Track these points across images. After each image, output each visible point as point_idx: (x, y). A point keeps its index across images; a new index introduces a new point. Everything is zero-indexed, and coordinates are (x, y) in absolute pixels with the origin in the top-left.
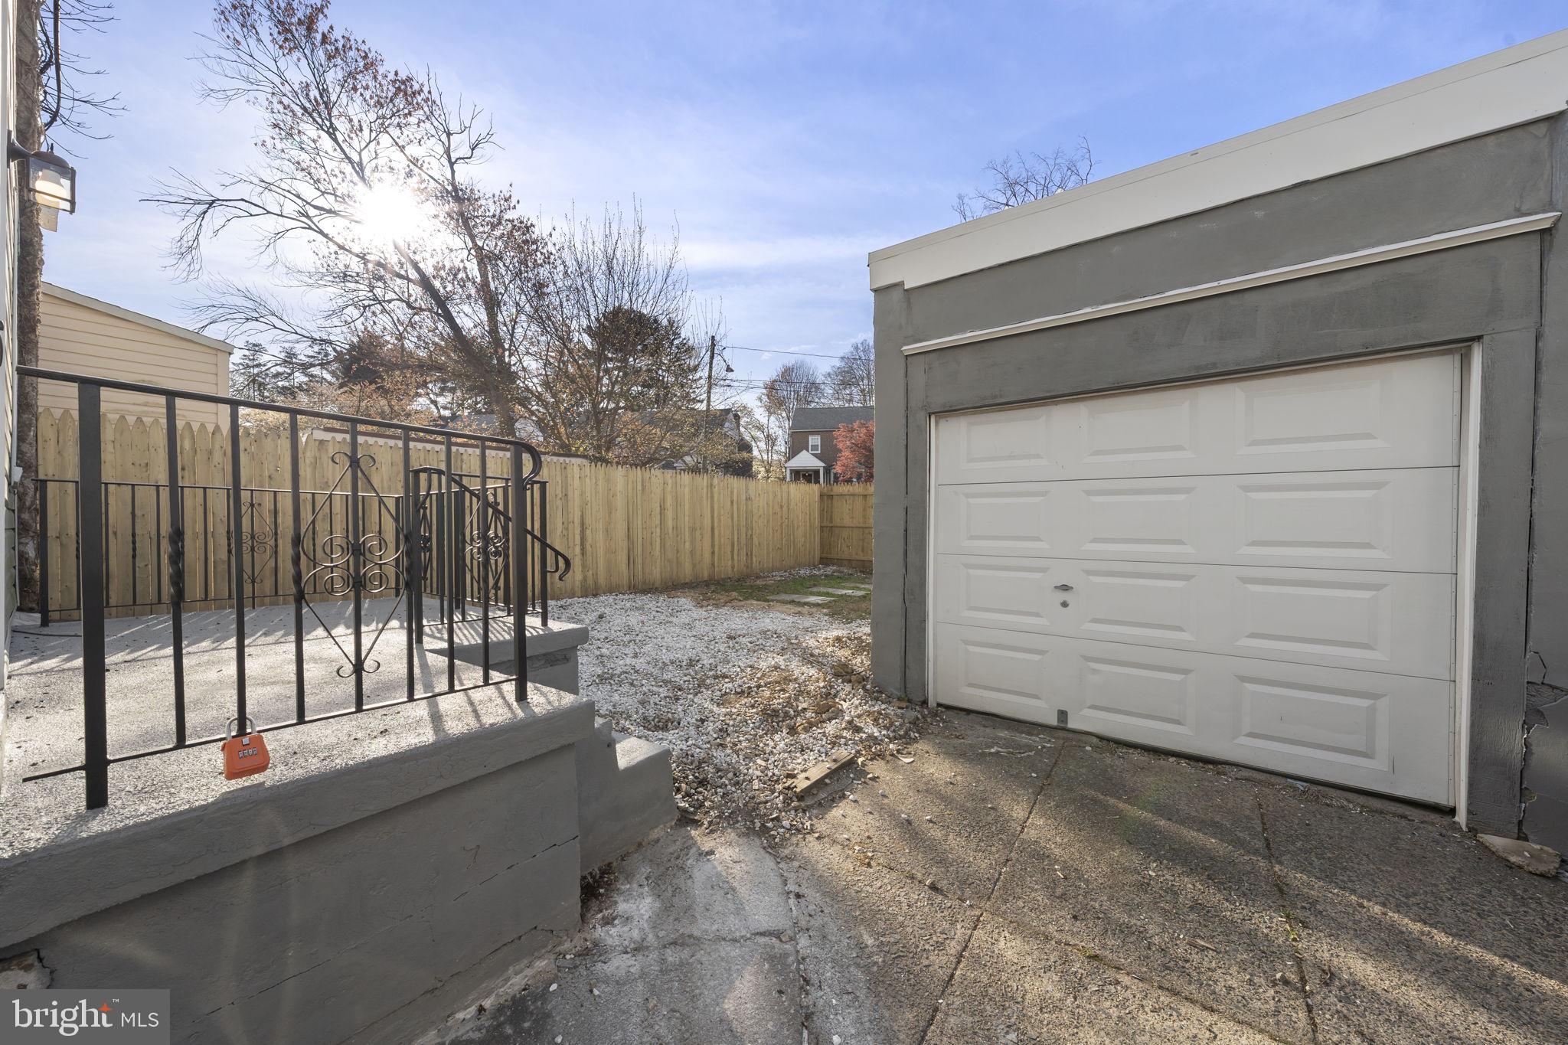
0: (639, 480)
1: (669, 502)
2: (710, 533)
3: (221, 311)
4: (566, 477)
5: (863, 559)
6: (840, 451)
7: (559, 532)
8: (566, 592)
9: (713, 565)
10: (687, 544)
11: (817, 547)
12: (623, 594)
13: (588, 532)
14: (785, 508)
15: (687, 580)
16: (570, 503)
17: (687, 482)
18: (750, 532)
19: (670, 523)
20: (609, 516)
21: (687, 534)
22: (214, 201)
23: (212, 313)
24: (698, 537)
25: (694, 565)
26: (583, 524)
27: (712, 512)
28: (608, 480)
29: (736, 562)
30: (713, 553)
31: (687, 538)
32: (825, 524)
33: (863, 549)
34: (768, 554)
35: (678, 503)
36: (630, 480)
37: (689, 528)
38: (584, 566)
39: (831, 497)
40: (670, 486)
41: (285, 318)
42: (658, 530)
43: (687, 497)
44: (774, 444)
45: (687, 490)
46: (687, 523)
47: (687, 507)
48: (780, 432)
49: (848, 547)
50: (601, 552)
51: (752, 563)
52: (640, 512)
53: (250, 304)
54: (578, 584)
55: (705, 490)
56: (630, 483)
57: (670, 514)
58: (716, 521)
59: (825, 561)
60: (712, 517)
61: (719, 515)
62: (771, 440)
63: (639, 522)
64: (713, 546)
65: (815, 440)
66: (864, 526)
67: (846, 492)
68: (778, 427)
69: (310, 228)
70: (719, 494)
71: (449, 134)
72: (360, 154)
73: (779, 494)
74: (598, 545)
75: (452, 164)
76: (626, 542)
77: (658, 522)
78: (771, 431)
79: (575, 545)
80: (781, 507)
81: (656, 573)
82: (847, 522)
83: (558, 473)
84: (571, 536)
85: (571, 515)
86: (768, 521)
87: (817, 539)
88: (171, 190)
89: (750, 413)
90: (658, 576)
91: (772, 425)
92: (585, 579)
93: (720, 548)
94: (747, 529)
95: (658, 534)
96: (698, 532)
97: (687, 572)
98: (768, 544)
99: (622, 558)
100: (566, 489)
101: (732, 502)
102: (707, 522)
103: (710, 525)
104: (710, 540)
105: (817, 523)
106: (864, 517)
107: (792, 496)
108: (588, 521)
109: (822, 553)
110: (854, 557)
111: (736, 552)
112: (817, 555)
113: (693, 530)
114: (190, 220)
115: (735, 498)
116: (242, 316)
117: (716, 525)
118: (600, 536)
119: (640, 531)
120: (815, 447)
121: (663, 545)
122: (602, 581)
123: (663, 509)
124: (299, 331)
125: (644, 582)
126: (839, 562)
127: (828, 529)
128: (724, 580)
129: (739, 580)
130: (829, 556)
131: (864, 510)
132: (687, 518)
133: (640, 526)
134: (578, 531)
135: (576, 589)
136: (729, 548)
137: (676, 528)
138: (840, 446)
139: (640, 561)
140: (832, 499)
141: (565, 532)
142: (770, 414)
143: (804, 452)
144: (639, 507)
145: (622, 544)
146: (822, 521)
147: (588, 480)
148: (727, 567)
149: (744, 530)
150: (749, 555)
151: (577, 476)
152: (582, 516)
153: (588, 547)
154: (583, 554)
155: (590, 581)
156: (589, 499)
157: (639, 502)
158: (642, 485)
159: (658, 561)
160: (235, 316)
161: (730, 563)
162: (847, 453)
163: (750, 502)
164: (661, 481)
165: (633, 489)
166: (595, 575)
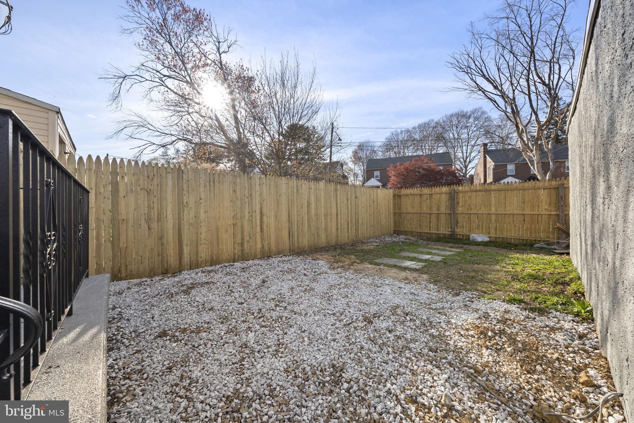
0: (295, 186)
1: (313, 199)
2: (335, 217)
3: (129, 123)
4: (251, 184)
5: (421, 231)
6: (391, 177)
7: (247, 218)
8: (251, 255)
9: (337, 236)
10: (323, 224)
11: (392, 224)
12: (285, 256)
13: (265, 218)
14: (375, 203)
15: (323, 246)
16: (254, 201)
17: (323, 188)
18: (357, 216)
19: (313, 212)
20: (278, 208)
21: (323, 218)
22: (125, 77)
23: (125, 124)
24: (329, 219)
25: (327, 236)
26: (261, 213)
27: (337, 205)
28: (277, 186)
29: (350, 234)
30: (337, 229)
31: (323, 221)
32: (396, 211)
33: (420, 225)
34: (367, 229)
35: (317, 200)
36: (290, 186)
37: (324, 214)
38: (262, 239)
39: (400, 196)
40: (313, 190)
41: (153, 125)
42: (306, 216)
43: (323, 196)
44: (357, 177)
45: (322, 192)
46: (323, 212)
47: (323, 202)
48: (360, 172)
49: (411, 224)
50: (273, 230)
51: (358, 234)
52: (296, 205)
53: (139, 119)
54: (258, 250)
55: (333, 192)
56: (290, 188)
57: (313, 206)
58: (339, 210)
59: (397, 232)
60: (337, 208)
61: (341, 207)
62: (356, 175)
63: (296, 212)
64: (337, 225)
65: (377, 173)
66: (420, 212)
67: (409, 193)
68: (359, 169)
69: (163, 85)
70: (340, 194)
71: (219, 42)
72: (181, 50)
73: (372, 195)
74: (271, 226)
75: (220, 54)
76: (287, 224)
77: (306, 211)
78: (356, 172)
79: (256, 226)
80: (374, 202)
81: (305, 241)
82: (410, 210)
83: (246, 182)
84: (254, 221)
85: (254, 208)
86: (367, 210)
87: (392, 220)
88: (109, 73)
89: (347, 164)
90: (307, 243)
91: (356, 169)
92: (263, 247)
93: (341, 226)
94: (356, 215)
95: (306, 218)
96: (329, 217)
97: (323, 241)
98: (367, 224)
99: (285, 233)
100: (251, 191)
101: (347, 200)
102: (334, 211)
103: (335, 213)
104: (335, 221)
105: (392, 211)
106: (420, 207)
107: (379, 196)
108: (265, 211)
109: (395, 228)
110: (414, 230)
111: (350, 228)
112: (392, 229)
113: (326, 215)
114: (117, 85)
115: (349, 197)
116: (136, 124)
117: (339, 212)
118: (272, 220)
119: (296, 216)
120: (377, 177)
121: (309, 225)
122: (273, 247)
123: (309, 204)
124: (159, 130)
125: (298, 248)
126: (405, 233)
127: (398, 214)
128: (344, 244)
129: (352, 245)
130: (399, 229)
131: (421, 203)
132: (323, 209)
133: (296, 214)
134: (258, 217)
135: (258, 253)
136: (346, 226)
137: (316, 215)
138: (390, 175)
139: (296, 235)
140: (400, 198)
141: (250, 218)
142: (355, 164)
143: (373, 179)
144: (295, 202)
145: (285, 224)
146: (394, 210)
147: (264, 186)
148: (345, 237)
149: (354, 215)
150: (357, 229)
151: (258, 183)
152: (261, 208)
153: (265, 227)
154: (261, 231)
155: (266, 248)
156: (265, 197)
157: (295, 200)
158: (297, 189)
159: (307, 235)
160: (134, 125)
161: (347, 234)
162: (393, 178)
163: (357, 200)
164: (308, 187)
165: (291, 191)
166: (269, 244)
